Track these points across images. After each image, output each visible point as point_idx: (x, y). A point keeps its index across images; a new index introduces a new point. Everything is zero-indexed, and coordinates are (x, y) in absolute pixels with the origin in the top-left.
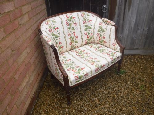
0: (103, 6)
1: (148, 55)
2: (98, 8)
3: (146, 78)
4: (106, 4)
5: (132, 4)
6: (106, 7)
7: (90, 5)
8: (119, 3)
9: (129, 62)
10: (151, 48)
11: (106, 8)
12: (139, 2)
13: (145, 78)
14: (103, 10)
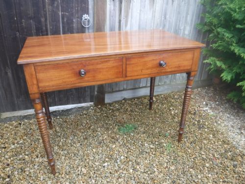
0: (84, 16)
1: (161, 95)
2: (74, 20)
3: (170, 130)
4: (88, 13)
5: (130, 14)
6: (88, 18)
7: (60, 14)
8: (110, 12)
9: (137, 110)
10: (163, 83)
11: (89, 21)
12: (140, 11)
13: (169, 132)
14: (85, 24)
